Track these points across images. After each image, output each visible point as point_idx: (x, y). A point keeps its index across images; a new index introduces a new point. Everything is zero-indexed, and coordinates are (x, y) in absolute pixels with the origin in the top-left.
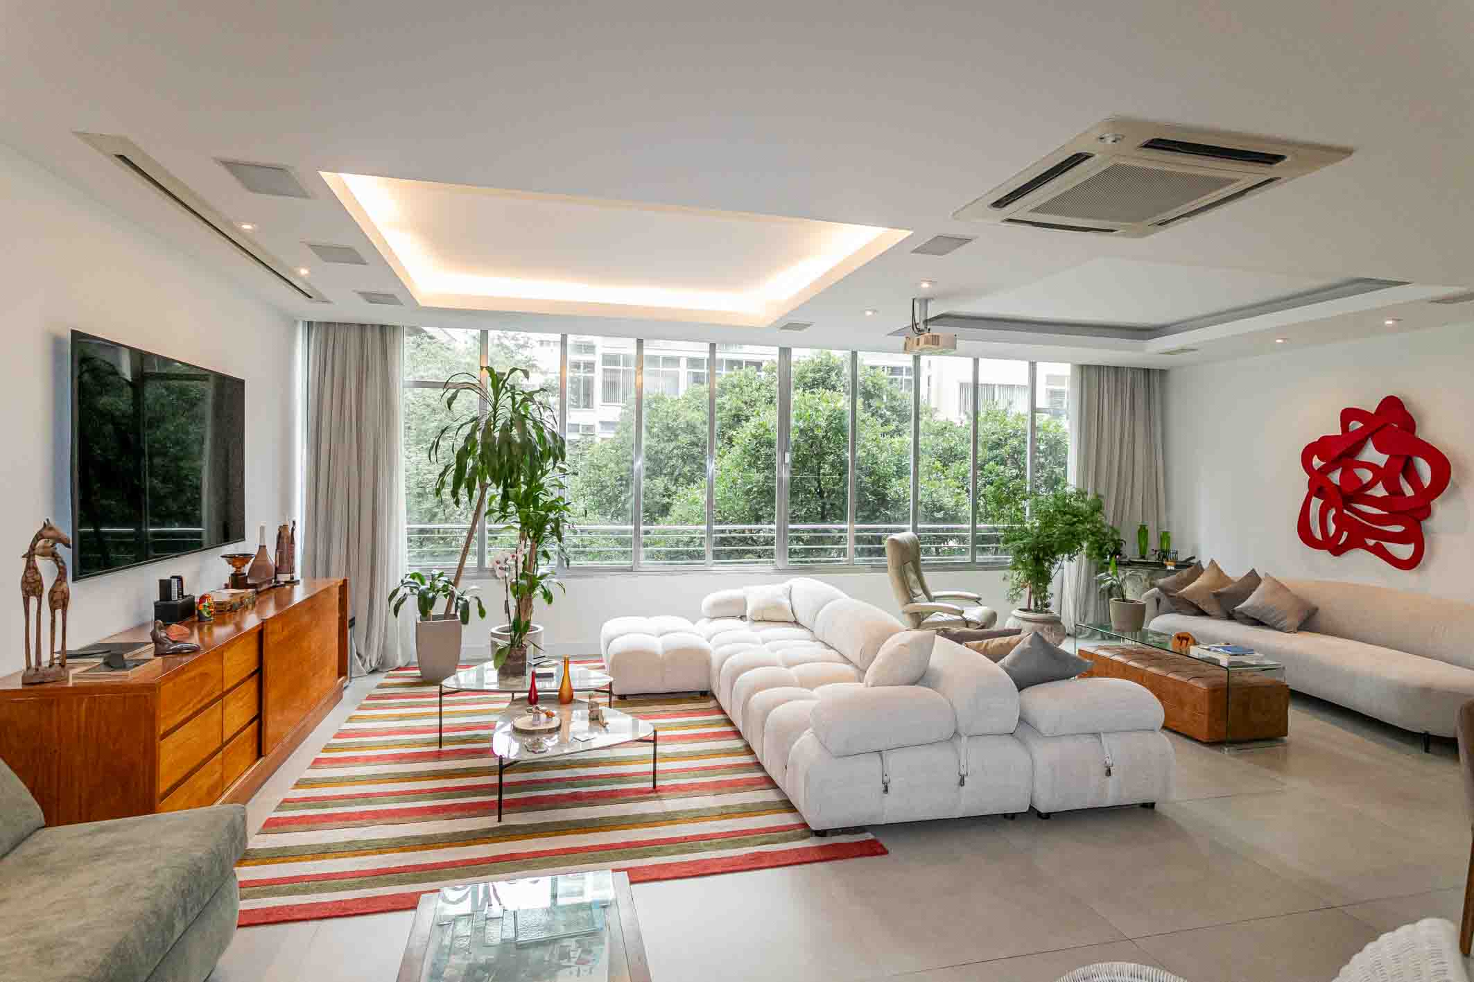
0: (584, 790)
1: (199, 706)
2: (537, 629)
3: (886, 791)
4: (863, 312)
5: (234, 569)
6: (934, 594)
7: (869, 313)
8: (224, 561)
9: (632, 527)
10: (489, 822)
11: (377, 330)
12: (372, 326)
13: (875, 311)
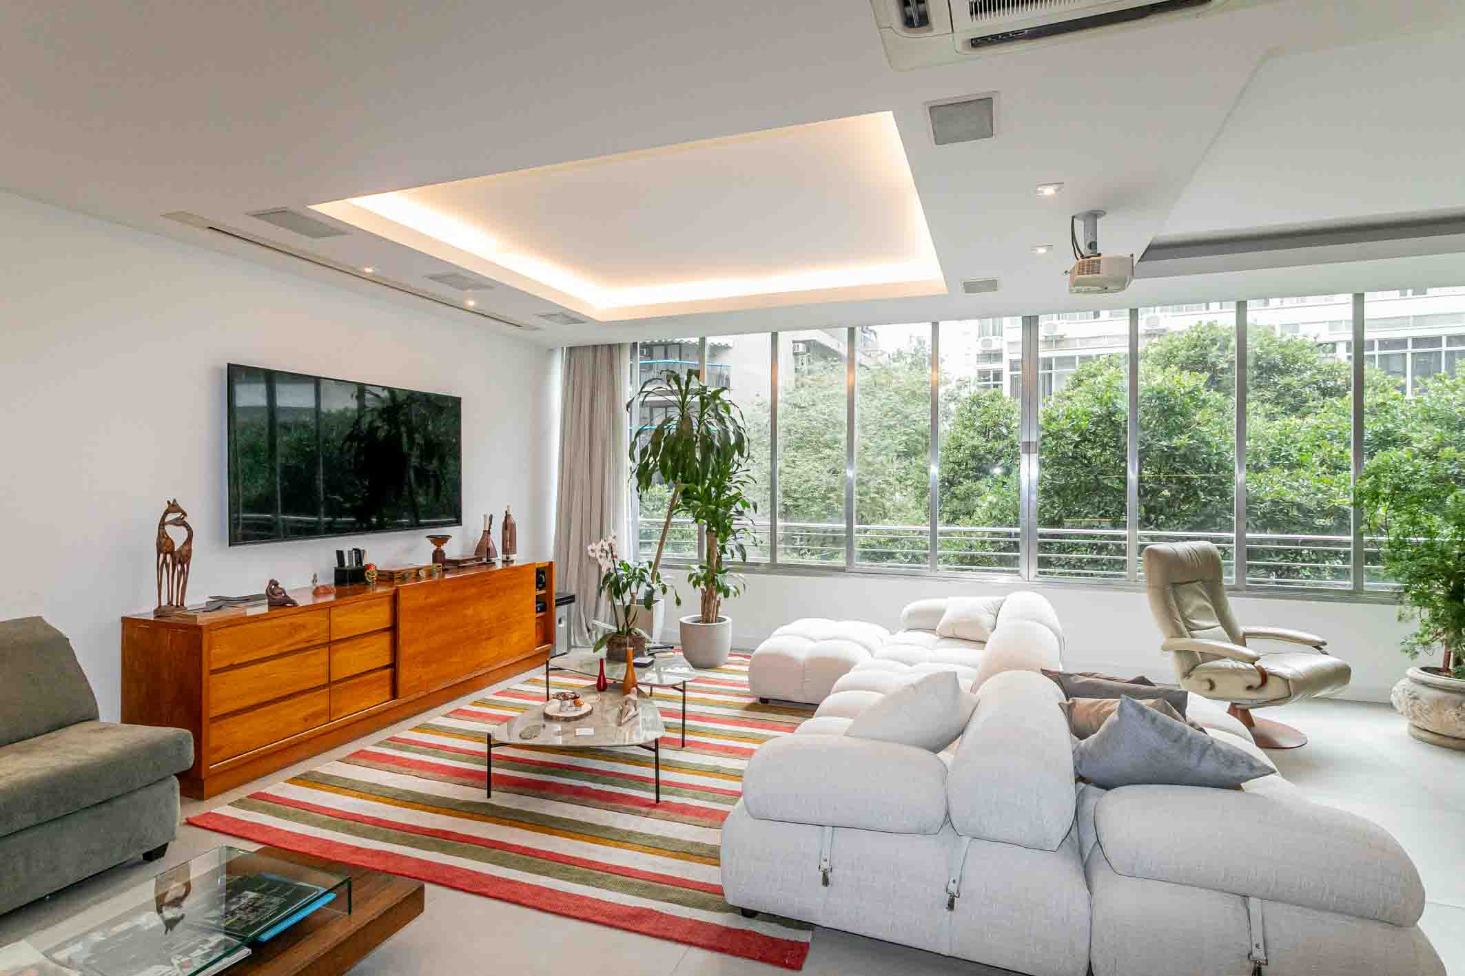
0: (593, 786)
1: (286, 650)
2: (724, 620)
3: (826, 882)
4: (1034, 248)
5: (436, 547)
6: (1242, 629)
7: (1042, 251)
8: (428, 541)
9: (844, 526)
10: (476, 795)
11: (605, 350)
12: (602, 346)
13: (1049, 247)
